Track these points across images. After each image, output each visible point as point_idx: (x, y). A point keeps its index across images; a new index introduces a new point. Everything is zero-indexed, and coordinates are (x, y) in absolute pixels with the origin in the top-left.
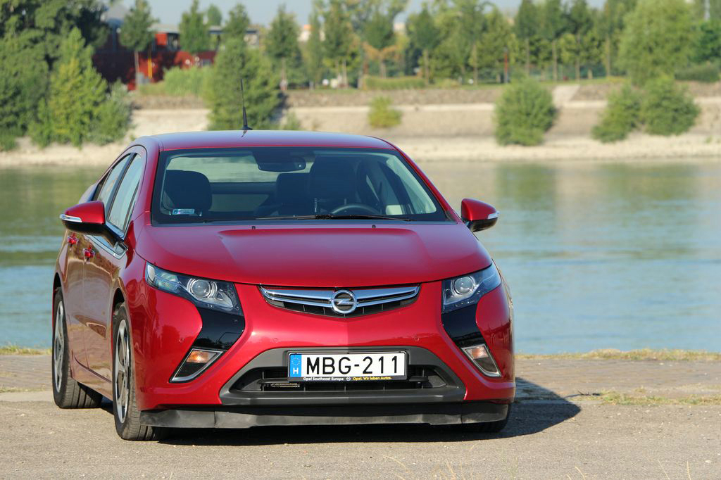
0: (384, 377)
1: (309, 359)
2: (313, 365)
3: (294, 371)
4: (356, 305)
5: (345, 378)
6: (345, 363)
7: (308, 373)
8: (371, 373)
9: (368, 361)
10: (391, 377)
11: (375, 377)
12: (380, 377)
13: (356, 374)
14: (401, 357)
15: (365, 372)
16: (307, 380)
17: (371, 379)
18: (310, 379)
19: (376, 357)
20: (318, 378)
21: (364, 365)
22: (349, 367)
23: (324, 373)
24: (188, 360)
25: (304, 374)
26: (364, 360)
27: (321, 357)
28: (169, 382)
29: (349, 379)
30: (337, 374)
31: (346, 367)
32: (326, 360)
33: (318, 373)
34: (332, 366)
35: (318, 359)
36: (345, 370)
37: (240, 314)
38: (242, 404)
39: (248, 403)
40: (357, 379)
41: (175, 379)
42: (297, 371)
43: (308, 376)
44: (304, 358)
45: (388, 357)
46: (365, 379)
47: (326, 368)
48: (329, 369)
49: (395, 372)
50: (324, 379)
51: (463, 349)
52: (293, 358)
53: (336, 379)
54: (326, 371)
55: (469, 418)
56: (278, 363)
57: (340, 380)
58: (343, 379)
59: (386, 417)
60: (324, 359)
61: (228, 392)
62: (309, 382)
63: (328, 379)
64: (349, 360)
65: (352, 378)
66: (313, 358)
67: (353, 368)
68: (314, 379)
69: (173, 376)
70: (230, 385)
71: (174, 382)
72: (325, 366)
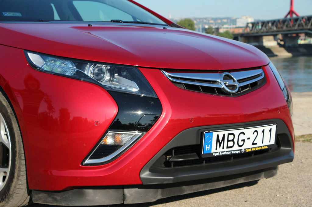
0: (264, 146)
1: (218, 136)
2: (220, 141)
3: (207, 148)
4: (238, 85)
5: (241, 150)
7: (216, 149)
8: (256, 144)
9: (256, 134)
10: (268, 146)
11: (259, 147)
12: (261, 147)
13: (248, 146)
14: (274, 128)
15: (253, 144)
16: (215, 155)
17: (257, 149)
18: (217, 154)
19: (260, 129)
20: (223, 152)
21: (253, 137)
22: (243, 140)
23: (228, 147)
24: (102, 142)
25: (213, 150)
26: (253, 134)
27: (226, 133)
28: (82, 164)
29: (243, 151)
30: (236, 147)
32: (230, 136)
33: (223, 148)
34: (233, 140)
35: (224, 135)
36: (241, 143)
37: (154, 96)
38: (165, 183)
39: (171, 182)
40: (248, 151)
41: (87, 161)
42: (209, 147)
43: (217, 151)
44: (215, 134)
45: (267, 129)
46: (253, 149)
47: (229, 143)
48: (231, 144)
49: (270, 141)
50: (227, 153)
52: (207, 136)
53: (235, 152)
54: (229, 146)
56: (192, 141)
57: (237, 152)
58: (239, 152)
60: (229, 134)
61: (147, 173)
62: (217, 156)
63: (230, 153)
64: (244, 134)
65: (245, 149)
66: (221, 134)
67: (246, 141)
68: (221, 154)
69: (86, 158)
70: (151, 165)
71: (87, 164)
72: (228, 141)
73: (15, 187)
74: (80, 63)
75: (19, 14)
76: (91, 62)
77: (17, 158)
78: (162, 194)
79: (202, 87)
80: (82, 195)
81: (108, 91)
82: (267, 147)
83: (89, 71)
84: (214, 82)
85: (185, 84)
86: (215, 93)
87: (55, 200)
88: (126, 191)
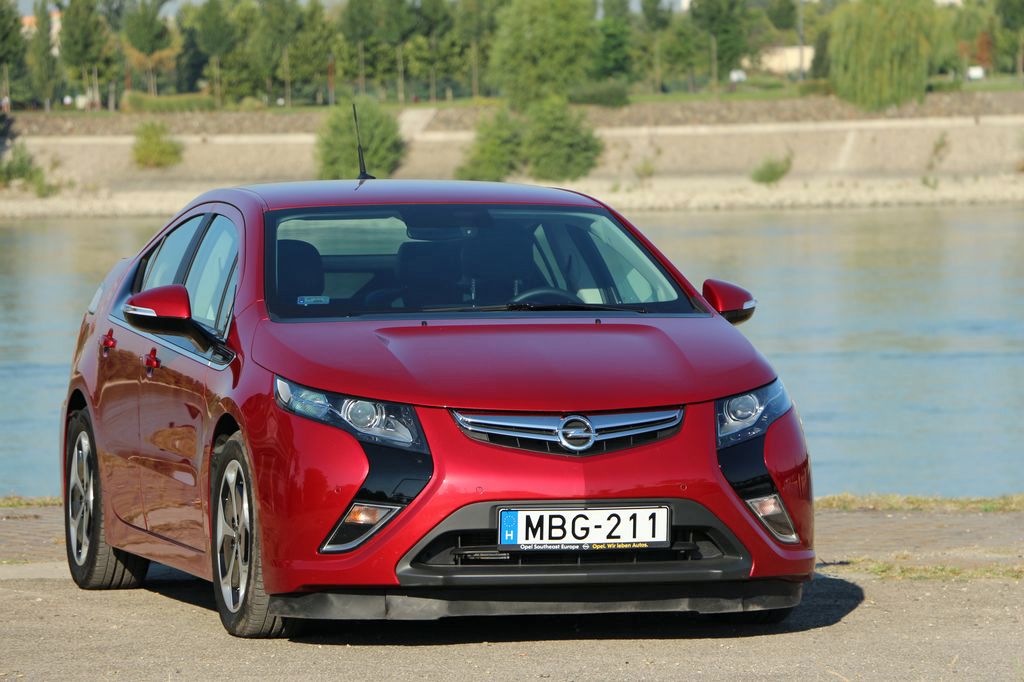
0: (638, 543)
1: (528, 518)
2: (535, 526)
3: (507, 535)
4: (594, 437)
5: (581, 545)
6: (580, 523)
7: (527, 538)
8: (618, 537)
9: (614, 520)
10: (648, 543)
11: (625, 543)
12: (632, 543)
13: (597, 539)
14: (662, 514)
15: (609, 536)
16: (526, 548)
17: (619, 546)
18: (529, 547)
19: (625, 514)
20: (542, 545)
21: (608, 526)
22: (587, 529)
23: (551, 538)
24: (348, 519)
25: (521, 540)
26: (609, 519)
27: (546, 514)
28: (319, 552)
29: (587, 547)
30: (569, 539)
31: (582, 529)
32: (554, 520)
33: (542, 538)
34: (562, 527)
35: (541, 518)
36: (581, 533)
37: (426, 452)
38: (431, 584)
39: (440, 583)
40: (598, 547)
41: (326, 548)
42: (511, 535)
43: (527, 542)
44: (522, 516)
45: (643, 514)
46: (609, 546)
47: (553, 530)
48: (557, 533)
49: (654, 536)
50: (550, 547)
51: (748, 502)
52: (506, 516)
53: (567, 547)
54: (553, 535)
55: (753, 603)
56: (483, 524)
57: (573, 548)
58: (577, 547)
59: (636, 603)
60: (551, 517)
61: (408, 567)
62: (528, 551)
63: (557, 547)
64: (586, 518)
65: (590, 545)
66: (535, 516)
67: (592, 530)
68: (536, 547)
69: (323, 544)
70: (413, 556)
71: (327, 552)
72: (551, 527)
73: (253, 592)
74: (336, 398)
76: (356, 398)
78: (450, 608)
79: (521, 439)
80: (325, 602)
81: (360, 442)
82: (646, 545)
83: (348, 410)
84: (550, 432)
85: (489, 434)
86: (545, 449)
87: (292, 609)
88: (391, 598)
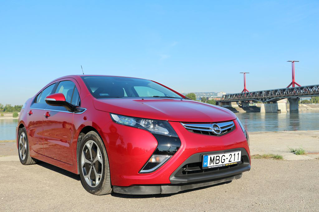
0: (235, 162)
2: (212, 160)
3: (205, 164)
4: (221, 130)
5: (223, 165)
8: (231, 161)
9: (231, 156)
12: (234, 163)
13: (227, 162)
14: (240, 152)
15: (229, 161)
16: (210, 167)
17: (231, 164)
18: (211, 167)
19: (233, 154)
20: (214, 166)
21: (229, 158)
22: (224, 160)
23: (216, 163)
24: (150, 161)
25: (208, 165)
26: (229, 156)
27: (215, 156)
28: (139, 173)
30: (220, 163)
32: (217, 157)
33: (214, 164)
34: (219, 160)
35: (214, 157)
36: (223, 161)
37: (177, 136)
38: (183, 183)
40: (227, 165)
41: (142, 171)
42: (206, 164)
43: (210, 165)
44: (209, 157)
45: (236, 153)
46: (229, 164)
49: (238, 160)
50: (216, 166)
52: (205, 157)
53: (220, 166)
56: (198, 160)
57: (221, 166)
58: (222, 166)
60: (217, 156)
61: (174, 177)
63: (217, 166)
64: (225, 156)
65: (225, 164)
66: (212, 156)
67: (226, 160)
69: (141, 169)
70: (175, 173)
71: (142, 173)
72: (216, 160)
74: (138, 119)
75: (107, 95)
76: (144, 119)
77: (105, 169)
79: (202, 131)
80: (139, 189)
82: (236, 163)
83: (143, 123)
84: (208, 129)
85: (193, 130)
86: (209, 134)
87: (125, 191)
88: (162, 187)
